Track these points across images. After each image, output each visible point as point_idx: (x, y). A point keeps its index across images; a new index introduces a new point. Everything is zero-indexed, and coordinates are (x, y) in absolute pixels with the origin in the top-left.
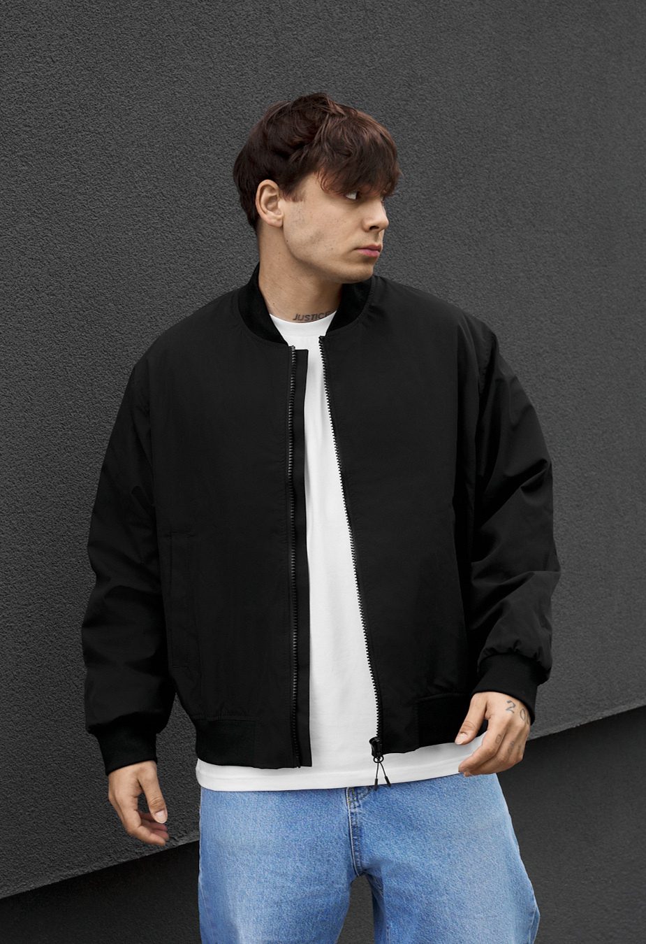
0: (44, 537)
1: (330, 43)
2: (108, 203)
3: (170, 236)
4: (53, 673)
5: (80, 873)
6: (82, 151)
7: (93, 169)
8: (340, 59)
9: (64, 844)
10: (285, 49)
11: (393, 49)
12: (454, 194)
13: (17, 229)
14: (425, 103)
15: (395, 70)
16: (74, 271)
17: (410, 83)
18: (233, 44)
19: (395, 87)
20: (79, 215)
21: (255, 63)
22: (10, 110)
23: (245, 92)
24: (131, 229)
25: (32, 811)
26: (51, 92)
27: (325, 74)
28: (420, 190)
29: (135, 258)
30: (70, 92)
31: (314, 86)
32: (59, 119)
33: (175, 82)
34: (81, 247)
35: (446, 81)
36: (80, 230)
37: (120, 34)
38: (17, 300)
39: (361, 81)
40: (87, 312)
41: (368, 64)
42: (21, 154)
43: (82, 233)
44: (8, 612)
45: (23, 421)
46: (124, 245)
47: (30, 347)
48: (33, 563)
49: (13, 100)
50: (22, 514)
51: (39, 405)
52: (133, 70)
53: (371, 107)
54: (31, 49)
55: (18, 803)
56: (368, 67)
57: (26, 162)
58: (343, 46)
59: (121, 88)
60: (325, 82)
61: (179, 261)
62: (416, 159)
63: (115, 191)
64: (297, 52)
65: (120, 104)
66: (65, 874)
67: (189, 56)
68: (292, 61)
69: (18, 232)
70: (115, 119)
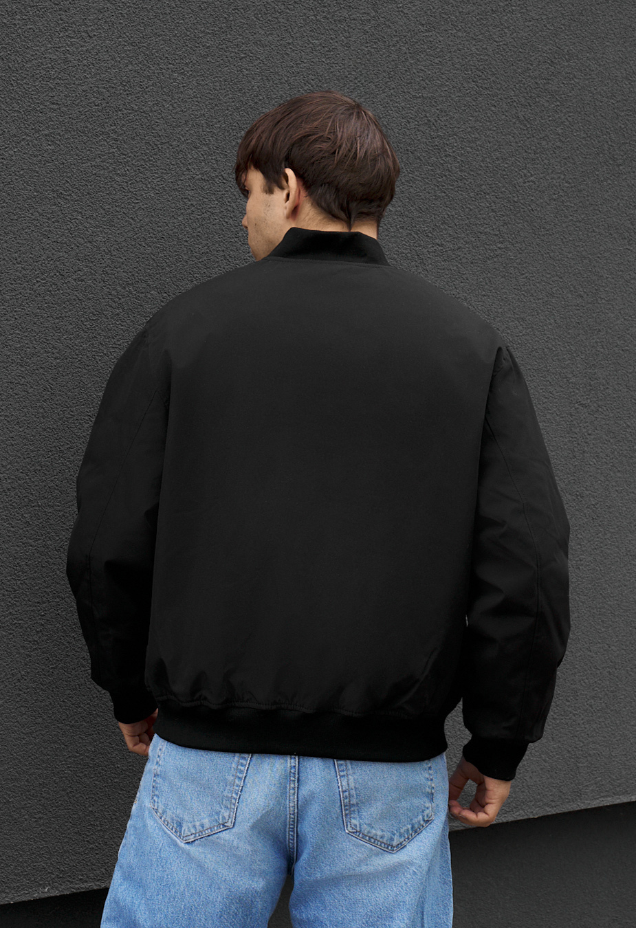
0: (64, 533)
1: (447, 17)
2: (153, 186)
3: (231, 221)
4: (70, 676)
5: (95, 888)
6: (122, 130)
7: (135, 150)
8: (460, 34)
9: (78, 855)
10: (387, 23)
11: (531, 23)
12: (609, 182)
13: (40, 210)
14: (572, 82)
15: (532, 45)
16: (108, 256)
17: (553, 60)
18: (318, 17)
19: (532, 65)
20: (117, 197)
21: (346, 38)
22: (35, 86)
23: (332, 69)
24: (182, 213)
25: (40, 818)
26: (85, 68)
27: (438, 50)
28: (563, 177)
29: (186, 244)
30: (109, 68)
31: (424, 63)
32: (94, 97)
33: (243, 58)
34: (118, 232)
35: (602, 57)
36: (117, 214)
37: (174, 8)
38: (37, 285)
39: (486, 57)
40: (123, 300)
41: (497, 39)
42: (47, 132)
43: (119, 217)
44: (16, 609)
45: (42, 410)
46: (172, 230)
47: (51, 334)
48: (50, 560)
49: (38, 76)
50: (37, 508)
51: (60, 395)
52: (190, 46)
53: (499, 86)
54: (62, 24)
55: (23, 808)
56: (496, 42)
57: (52, 141)
58: (464, 19)
59: (173, 64)
60: (439, 59)
61: (242, 248)
62: (558, 144)
63: (162, 173)
64: (402, 26)
65: (172, 81)
66: (77, 886)
67: (260, 31)
68: (394, 36)
69: (40, 214)
70: (165, 97)
